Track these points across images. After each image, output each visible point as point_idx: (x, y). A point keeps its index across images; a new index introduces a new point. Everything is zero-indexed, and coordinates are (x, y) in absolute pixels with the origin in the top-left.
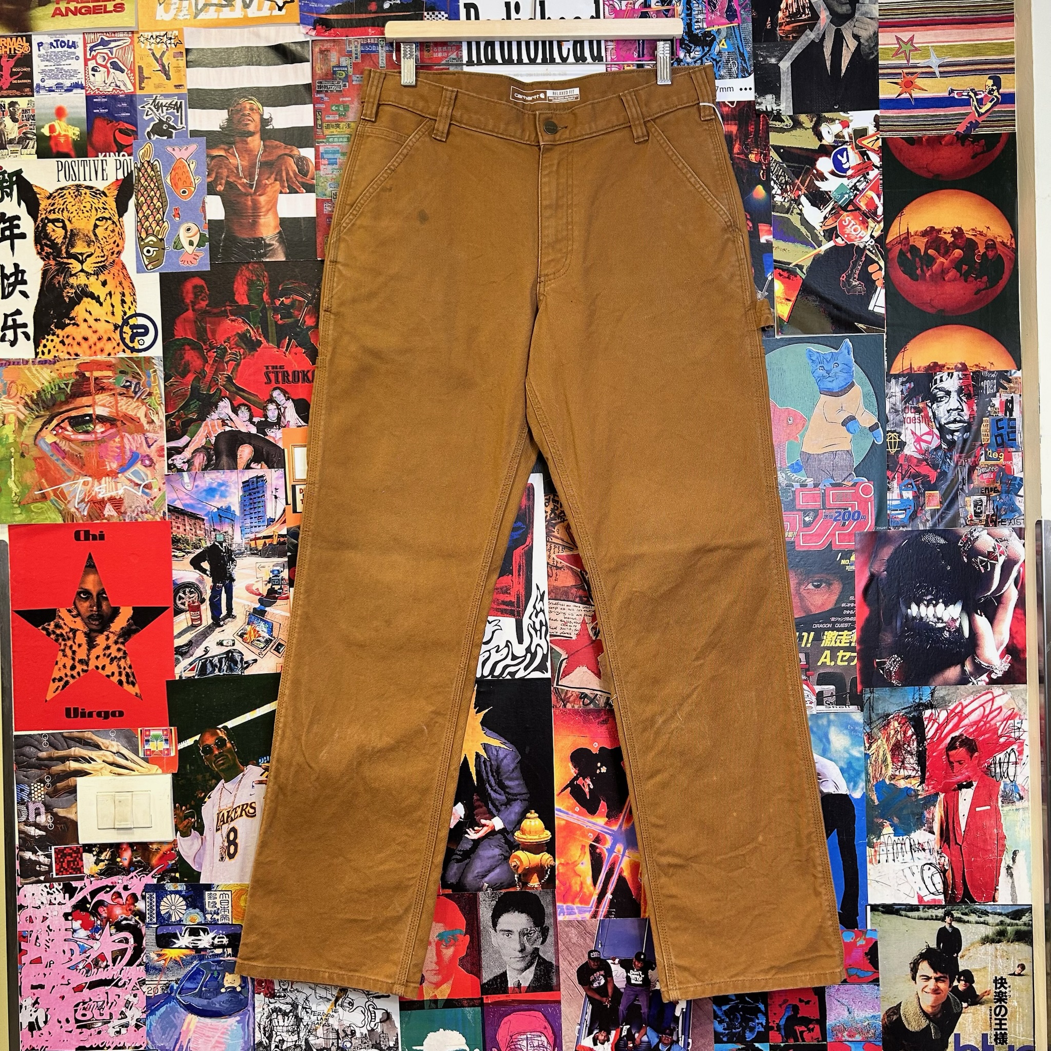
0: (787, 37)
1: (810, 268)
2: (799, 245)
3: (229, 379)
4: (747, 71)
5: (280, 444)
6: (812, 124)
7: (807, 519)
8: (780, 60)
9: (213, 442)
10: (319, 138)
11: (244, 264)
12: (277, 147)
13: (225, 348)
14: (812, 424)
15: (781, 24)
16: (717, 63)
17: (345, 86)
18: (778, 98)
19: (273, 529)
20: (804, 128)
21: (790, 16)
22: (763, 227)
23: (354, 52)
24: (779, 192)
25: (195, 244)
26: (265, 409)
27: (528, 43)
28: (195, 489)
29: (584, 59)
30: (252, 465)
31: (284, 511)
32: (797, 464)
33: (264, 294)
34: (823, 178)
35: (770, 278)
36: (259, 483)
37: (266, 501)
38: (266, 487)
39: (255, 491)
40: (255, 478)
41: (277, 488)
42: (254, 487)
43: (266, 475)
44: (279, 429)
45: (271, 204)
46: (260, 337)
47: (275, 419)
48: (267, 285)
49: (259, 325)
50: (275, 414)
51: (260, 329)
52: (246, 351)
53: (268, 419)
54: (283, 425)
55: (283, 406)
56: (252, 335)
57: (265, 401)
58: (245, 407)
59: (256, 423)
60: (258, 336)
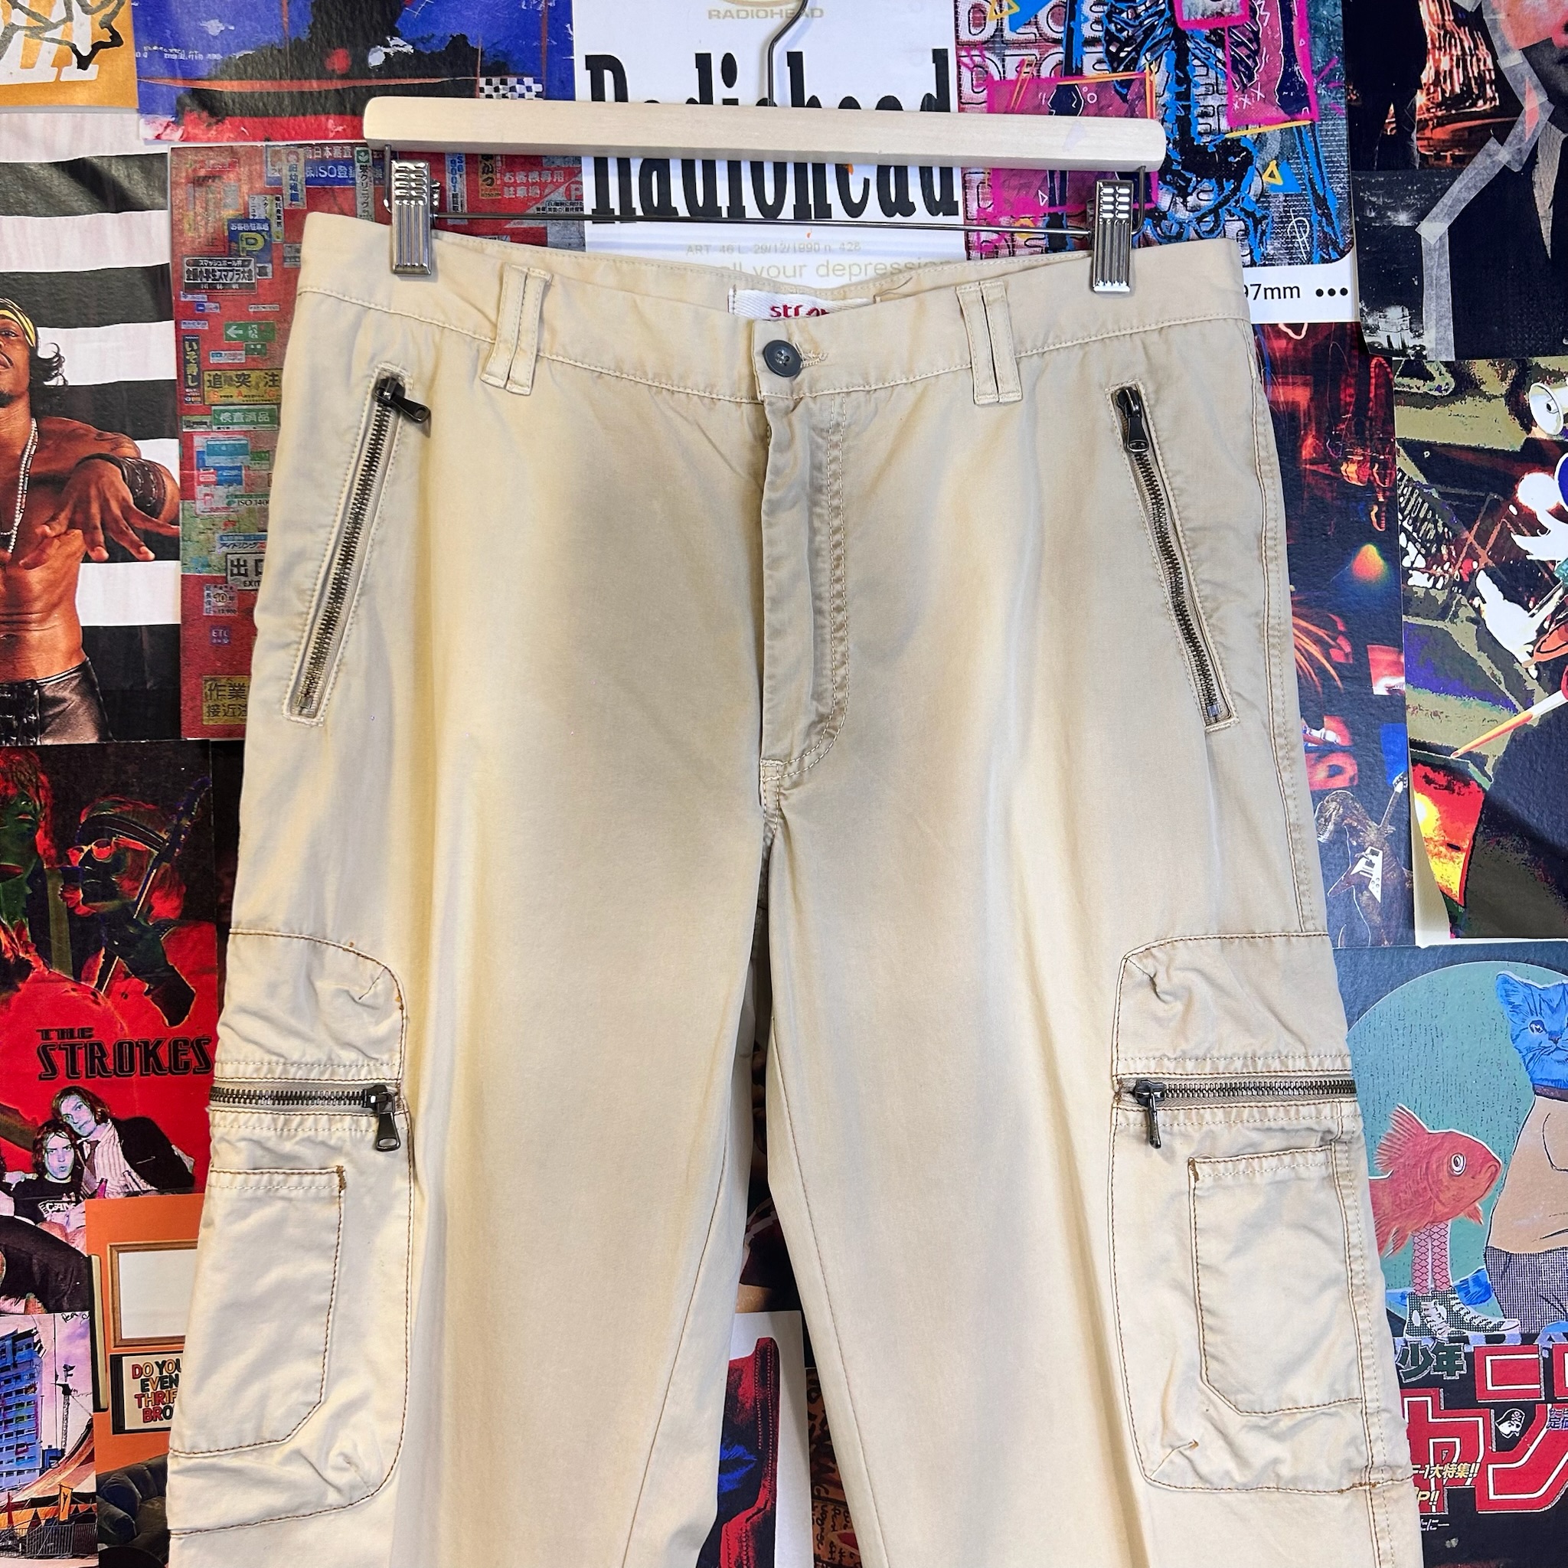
0: (1438, 157)
1: (1505, 764)
2: (1474, 703)
4: (1335, 245)
5: (80, 1245)
6: (1505, 386)
7: (1505, 1429)
8: (1421, 216)
10: (191, 410)
12: (72, 437)
14: (1514, 1175)
15: (1423, 124)
16: (1257, 222)
17: (262, 272)
18: (1416, 316)
19: (59, 1478)
20: (1483, 395)
21: (1444, 104)
22: (1380, 655)
23: (286, 182)
24: (1421, 563)
26: (38, 1148)
27: (757, 168)
29: (908, 209)
30: (4, 1304)
31: (89, 1427)
32: (1476, 1280)
33: (40, 832)
34: (1535, 527)
35: (1399, 788)
36: (19, 1354)
37: (39, 1403)
38: (40, 1365)
39: (9, 1376)
40: (9, 1339)
41: (71, 1365)
42: (5, 1363)
43: (40, 1331)
44: (78, 1202)
45: (59, 591)
46: (27, 952)
47: (66, 1174)
48: (48, 811)
49: (25, 919)
50: (65, 1162)
51: (27, 929)
53: (46, 1177)
54: (88, 1191)
55: (88, 1138)
56: (5, 946)
57: (40, 1125)
59: (13, 1187)
60: (20, 950)
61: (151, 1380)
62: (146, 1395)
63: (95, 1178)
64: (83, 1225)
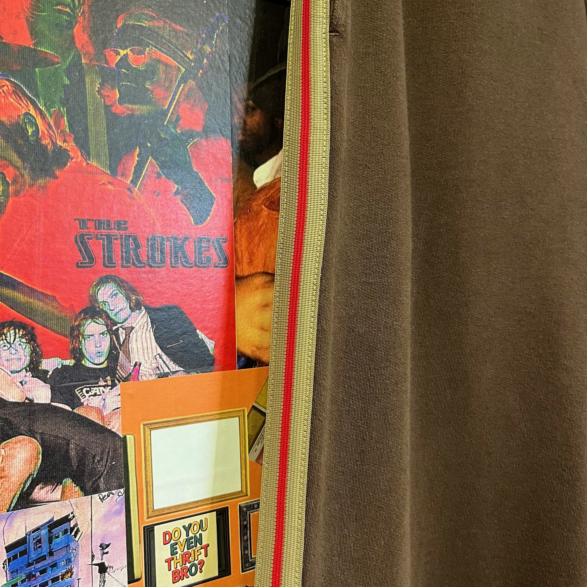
5: (115, 426)
26: (76, 334)
30: (39, 493)
36: (55, 541)
38: (76, 548)
39: (45, 565)
40: (45, 528)
41: (107, 544)
42: (41, 553)
43: (76, 514)
44: (113, 385)
46: (65, 141)
47: (102, 359)
48: (85, 7)
49: (63, 109)
50: (102, 347)
51: (65, 118)
52: (23, 176)
53: (83, 362)
54: (123, 374)
55: (123, 324)
56: (42, 132)
57: (77, 312)
58: (19, 331)
59: (50, 373)
60: (58, 138)
61: (179, 543)
62: (175, 558)
63: (130, 361)
64: (118, 407)
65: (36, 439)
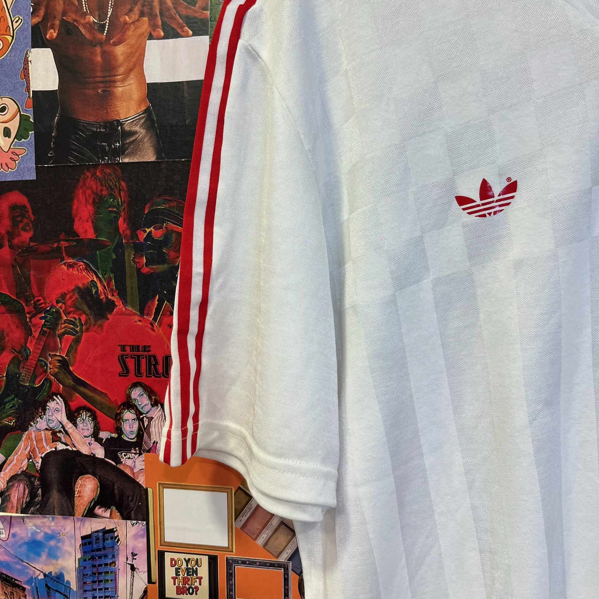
3: (64, 364)
5: (141, 480)
9: (39, 465)
11: (88, 167)
13: (58, 312)
25: (13, 134)
26: (118, 418)
28: (11, 539)
30: (99, 511)
31: (145, 592)
33: (121, 221)
36: (106, 542)
37: (117, 573)
38: (118, 550)
39: (101, 554)
40: (101, 532)
41: (136, 553)
42: (99, 546)
43: (118, 530)
44: (140, 454)
45: (134, 60)
46: (113, 295)
47: (134, 436)
48: (125, 205)
49: (112, 275)
50: (133, 428)
51: (113, 281)
52: (90, 319)
53: (122, 436)
54: (146, 448)
55: (147, 415)
56: (100, 291)
57: (119, 404)
58: (88, 413)
59: (104, 440)
60: (109, 294)
61: (181, 569)
62: (178, 578)
63: (150, 440)
64: (143, 468)
65: (97, 478)
